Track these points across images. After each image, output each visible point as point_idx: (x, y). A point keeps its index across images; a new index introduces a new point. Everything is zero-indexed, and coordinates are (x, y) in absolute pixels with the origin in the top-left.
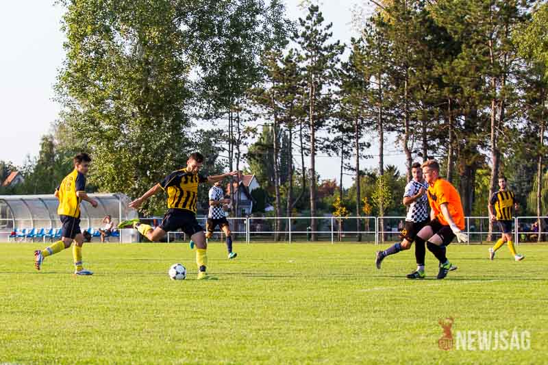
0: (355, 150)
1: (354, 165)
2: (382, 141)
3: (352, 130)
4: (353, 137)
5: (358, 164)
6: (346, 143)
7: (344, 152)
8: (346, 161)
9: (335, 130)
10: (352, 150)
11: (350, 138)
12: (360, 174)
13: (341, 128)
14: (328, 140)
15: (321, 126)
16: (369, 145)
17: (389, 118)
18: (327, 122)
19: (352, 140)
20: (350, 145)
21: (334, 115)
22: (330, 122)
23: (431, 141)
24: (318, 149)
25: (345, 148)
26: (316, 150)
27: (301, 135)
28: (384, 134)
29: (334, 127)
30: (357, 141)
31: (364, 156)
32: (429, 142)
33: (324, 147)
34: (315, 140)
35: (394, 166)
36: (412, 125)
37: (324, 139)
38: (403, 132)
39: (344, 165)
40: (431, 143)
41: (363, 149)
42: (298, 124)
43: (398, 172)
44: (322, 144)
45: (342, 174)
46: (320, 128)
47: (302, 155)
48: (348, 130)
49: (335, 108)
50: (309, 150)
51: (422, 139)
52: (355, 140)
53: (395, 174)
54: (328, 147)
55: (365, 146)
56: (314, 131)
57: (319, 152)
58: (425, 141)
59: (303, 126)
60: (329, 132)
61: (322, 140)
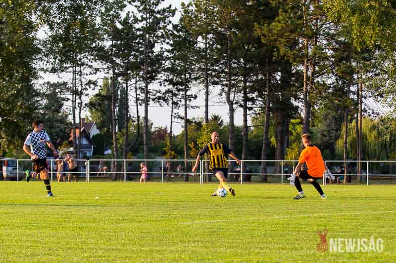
0: (183, 101)
1: (182, 114)
2: (207, 93)
3: (181, 84)
4: (182, 90)
5: (186, 114)
6: (175, 95)
7: (173, 103)
8: (175, 111)
9: (166, 83)
10: (181, 101)
11: (179, 90)
12: (188, 122)
13: (171, 82)
14: (159, 92)
15: (154, 79)
16: (196, 97)
17: (214, 74)
18: (159, 76)
19: (181, 93)
20: (179, 97)
21: (165, 70)
22: (162, 76)
23: (251, 94)
24: (151, 100)
25: (175, 100)
26: (149, 101)
27: (136, 88)
28: (209, 88)
29: (165, 80)
30: (186, 93)
31: (192, 107)
32: (248, 95)
33: (156, 98)
34: (148, 92)
35: (218, 116)
36: (234, 80)
37: (156, 91)
38: (226, 85)
39: (173, 114)
40: (250, 95)
41: (190, 100)
42: (133, 78)
43: (222, 121)
44: (155, 95)
45: (172, 122)
46: (153, 81)
47: (137, 105)
48: (177, 83)
49: (166, 64)
50: (142, 100)
51: (243, 92)
52: (184, 93)
53: (219, 122)
54: (159, 98)
55: (193, 97)
56: (147, 84)
57: (151, 103)
58: (245, 94)
59: (138, 79)
60: (161, 85)
61: (155, 92)
